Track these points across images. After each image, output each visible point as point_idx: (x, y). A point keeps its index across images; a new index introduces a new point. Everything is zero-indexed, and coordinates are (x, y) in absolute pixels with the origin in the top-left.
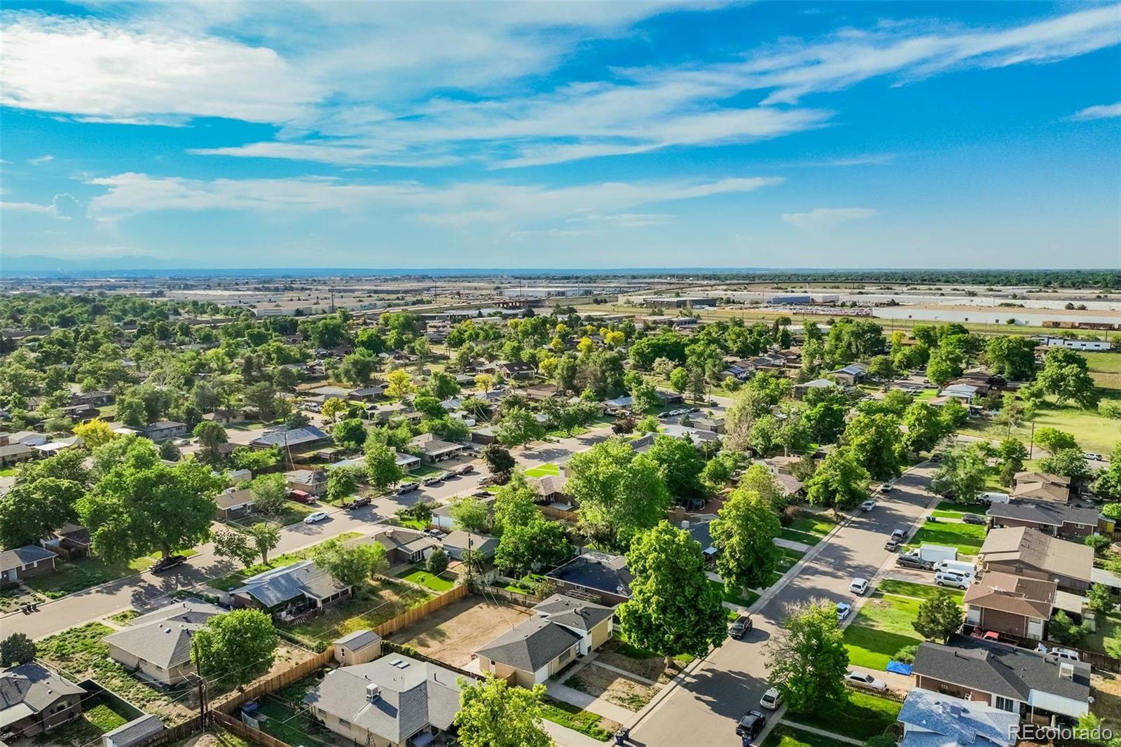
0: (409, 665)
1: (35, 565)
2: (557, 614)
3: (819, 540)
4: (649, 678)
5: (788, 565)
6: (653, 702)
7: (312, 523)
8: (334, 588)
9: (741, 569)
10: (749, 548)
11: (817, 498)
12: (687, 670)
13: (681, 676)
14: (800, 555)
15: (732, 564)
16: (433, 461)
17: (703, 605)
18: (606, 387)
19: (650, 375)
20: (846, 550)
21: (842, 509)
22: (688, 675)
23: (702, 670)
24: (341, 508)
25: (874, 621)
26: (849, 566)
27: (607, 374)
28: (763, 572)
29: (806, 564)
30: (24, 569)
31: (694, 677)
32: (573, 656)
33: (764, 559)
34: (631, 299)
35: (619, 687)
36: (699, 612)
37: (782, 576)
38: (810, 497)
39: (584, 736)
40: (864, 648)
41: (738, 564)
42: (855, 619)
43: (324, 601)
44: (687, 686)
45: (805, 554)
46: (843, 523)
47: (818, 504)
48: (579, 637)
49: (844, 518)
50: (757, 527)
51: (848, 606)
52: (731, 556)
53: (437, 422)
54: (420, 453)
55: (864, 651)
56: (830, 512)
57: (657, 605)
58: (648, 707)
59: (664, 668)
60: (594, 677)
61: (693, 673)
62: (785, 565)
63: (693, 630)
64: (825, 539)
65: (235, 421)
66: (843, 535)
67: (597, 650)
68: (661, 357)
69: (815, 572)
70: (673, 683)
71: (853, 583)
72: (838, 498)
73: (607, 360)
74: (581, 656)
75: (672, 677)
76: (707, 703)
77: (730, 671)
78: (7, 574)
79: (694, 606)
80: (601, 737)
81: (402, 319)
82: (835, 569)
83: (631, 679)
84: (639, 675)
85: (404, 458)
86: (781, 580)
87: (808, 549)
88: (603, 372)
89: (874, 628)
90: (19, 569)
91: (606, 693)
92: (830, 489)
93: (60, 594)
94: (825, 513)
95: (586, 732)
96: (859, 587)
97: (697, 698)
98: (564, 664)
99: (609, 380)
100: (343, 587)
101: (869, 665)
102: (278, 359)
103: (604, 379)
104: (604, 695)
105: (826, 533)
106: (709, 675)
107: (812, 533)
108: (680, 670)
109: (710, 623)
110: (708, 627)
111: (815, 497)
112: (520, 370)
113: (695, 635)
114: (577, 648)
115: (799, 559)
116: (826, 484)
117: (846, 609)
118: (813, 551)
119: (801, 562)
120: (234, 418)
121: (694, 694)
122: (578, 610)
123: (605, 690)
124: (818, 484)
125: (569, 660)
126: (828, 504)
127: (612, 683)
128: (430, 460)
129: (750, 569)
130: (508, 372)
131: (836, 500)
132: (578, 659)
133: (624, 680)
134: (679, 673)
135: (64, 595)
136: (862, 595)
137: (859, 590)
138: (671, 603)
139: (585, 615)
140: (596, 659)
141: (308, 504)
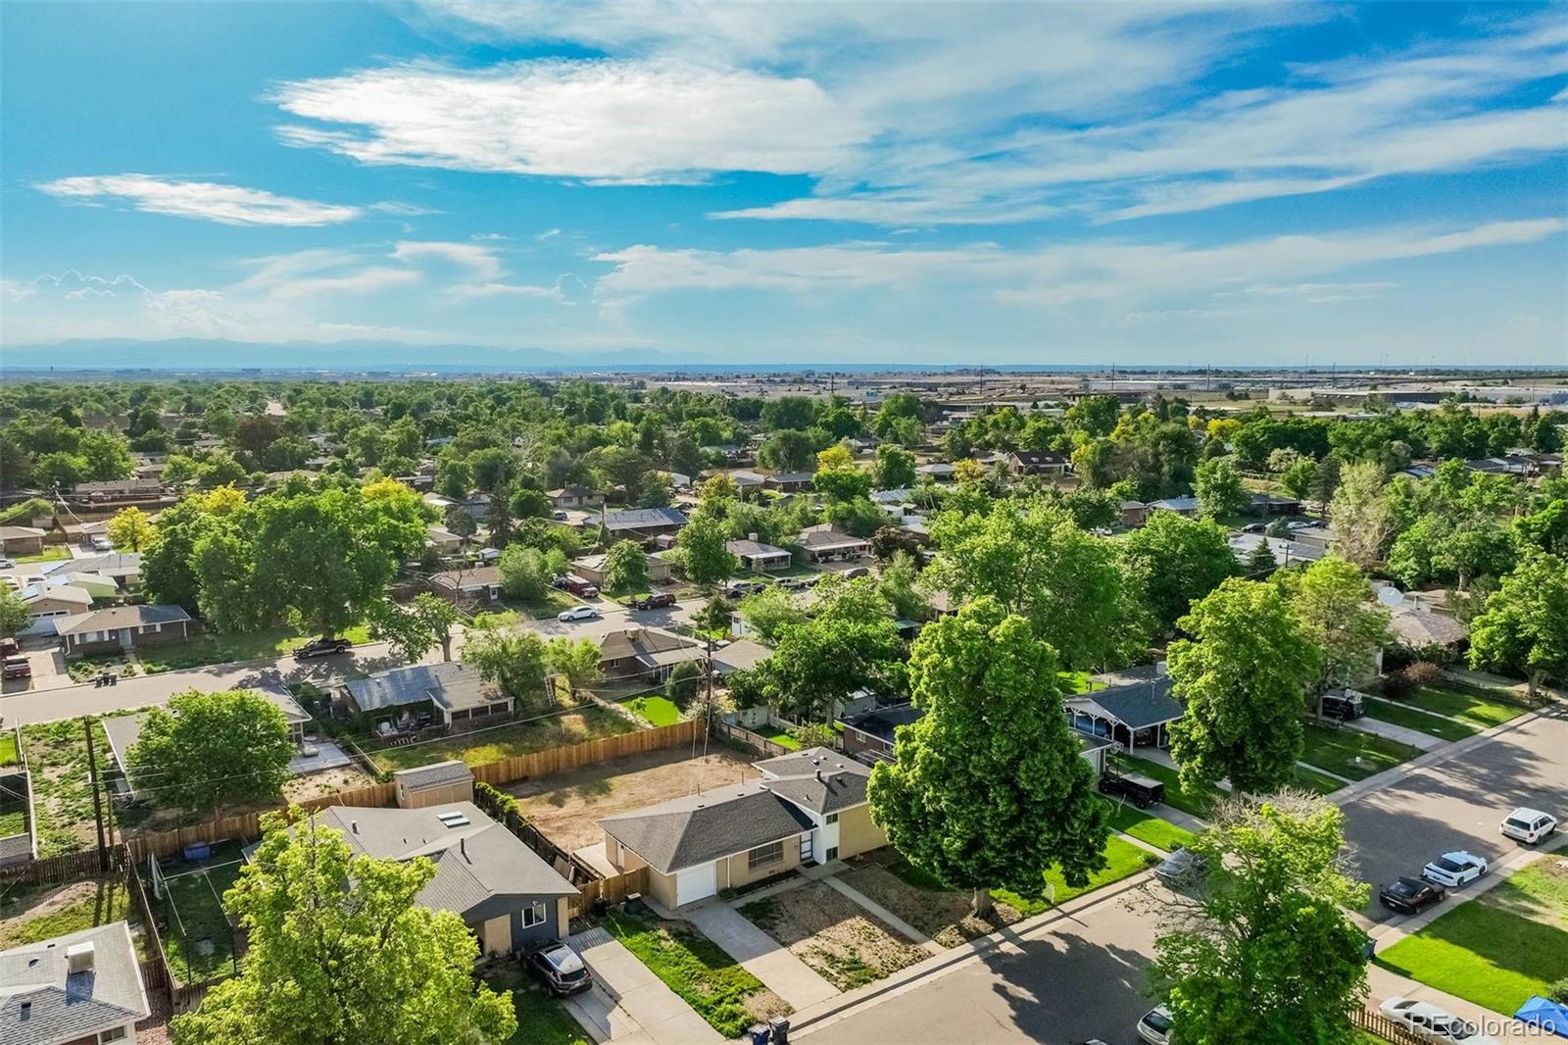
0: (468, 823)
1: (158, 629)
2: (788, 778)
3: (1469, 733)
4: (921, 929)
5: (1373, 767)
6: (894, 978)
7: (567, 621)
8: (482, 698)
9: (1218, 744)
10: (1237, 701)
11: (1486, 654)
12: (1015, 929)
13: (996, 937)
14: (1411, 754)
15: (1198, 732)
16: (815, 560)
17: (1031, 780)
18: (1159, 480)
19: (1263, 478)
20: (1530, 756)
21: (1549, 684)
22: (1012, 938)
23: (1055, 934)
24: (628, 606)
25: (1539, 903)
26: (1523, 787)
27: (1163, 458)
28: (1268, 756)
29: (1417, 771)
30: (141, 631)
31: (1023, 945)
32: (790, 860)
33: (1274, 731)
34: (1289, 392)
35: (843, 936)
36: (1020, 797)
37: (1347, 785)
38: (1472, 654)
39: (697, 1018)
40: (1485, 956)
41: (1212, 733)
42: (1491, 891)
43: (456, 716)
44: (997, 962)
45: (1423, 752)
46: (1544, 710)
47: (1487, 667)
48: (807, 823)
49: (1550, 702)
50: (1260, 656)
51: (1480, 862)
52: (1198, 714)
53: (843, 505)
54: (794, 546)
55: (1480, 961)
56: (1521, 689)
57: (924, 769)
58: (878, 985)
59: (964, 915)
60: (809, 906)
61: (1025, 938)
62: (1363, 766)
63: (1003, 834)
64: (1488, 732)
65: (591, 502)
66: (1533, 731)
67: (850, 860)
68: (1282, 448)
69: (1435, 787)
70: (969, 948)
71: (1510, 816)
72: (1535, 654)
73: (1164, 436)
74: (812, 864)
75: (970, 936)
76: (1013, 1001)
77: (1112, 947)
78: (117, 636)
79: (1010, 782)
80: (728, 1026)
81: (902, 400)
82: (1484, 787)
83: (882, 924)
84: (905, 919)
85: (766, 551)
86: (1341, 792)
87: (1436, 747)
88: (1156, 455)
89: (1534, 919)
90: (134, 630)
91: (811, 941)
92: (1521, 636)
93: (160, 668)
94: (1508, 689)
95: (705, 1010)
96: (1526, 826)
97: (999, 989)
98: (762, 872)
99: (1166, 469)
100: (498, 698)
101: (1481, 997)
102: (702, 438)
103: (1157, 467)
104: (801, 946)
105: (1493, 722)
106: (1061, 946)
107: (1460, 720)
108: (999, 925)
109: (1043, 824)
110: (1040, 832)
111: (1483, 652)
112: (1040, 462)
113: (1012, 847)
114: (806, 847)
115: (1405, 760)
116: (1512, 626)
117: (1469, 865)
118: (1448, 750)
119: (1406, 766)
120: (590, 497)
121: (999, 978)
122: (825, 775)
123: (811, 934)
124: (1492, 623)
125: (778, 867)
126: (1514, 670)
127: (833, 924)
128: (809, 558)
129: (1239, 749)
130: (1021, 464)
131: (1531, 659)
132: (803, 869)
133: (864, 923)
134: (994, 931)
135: (164, 671)
136: (1534, 846)
137: (1523, 834)
138: (960, 767)
139: (835, 785)
140: (837, 875)
141: (585, 598)
